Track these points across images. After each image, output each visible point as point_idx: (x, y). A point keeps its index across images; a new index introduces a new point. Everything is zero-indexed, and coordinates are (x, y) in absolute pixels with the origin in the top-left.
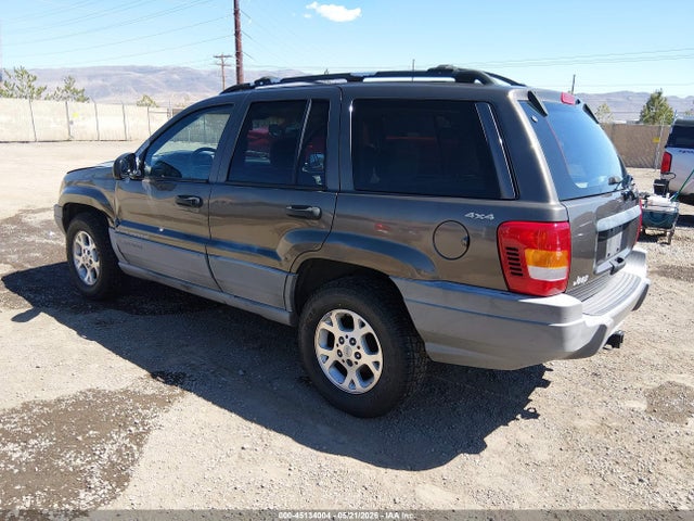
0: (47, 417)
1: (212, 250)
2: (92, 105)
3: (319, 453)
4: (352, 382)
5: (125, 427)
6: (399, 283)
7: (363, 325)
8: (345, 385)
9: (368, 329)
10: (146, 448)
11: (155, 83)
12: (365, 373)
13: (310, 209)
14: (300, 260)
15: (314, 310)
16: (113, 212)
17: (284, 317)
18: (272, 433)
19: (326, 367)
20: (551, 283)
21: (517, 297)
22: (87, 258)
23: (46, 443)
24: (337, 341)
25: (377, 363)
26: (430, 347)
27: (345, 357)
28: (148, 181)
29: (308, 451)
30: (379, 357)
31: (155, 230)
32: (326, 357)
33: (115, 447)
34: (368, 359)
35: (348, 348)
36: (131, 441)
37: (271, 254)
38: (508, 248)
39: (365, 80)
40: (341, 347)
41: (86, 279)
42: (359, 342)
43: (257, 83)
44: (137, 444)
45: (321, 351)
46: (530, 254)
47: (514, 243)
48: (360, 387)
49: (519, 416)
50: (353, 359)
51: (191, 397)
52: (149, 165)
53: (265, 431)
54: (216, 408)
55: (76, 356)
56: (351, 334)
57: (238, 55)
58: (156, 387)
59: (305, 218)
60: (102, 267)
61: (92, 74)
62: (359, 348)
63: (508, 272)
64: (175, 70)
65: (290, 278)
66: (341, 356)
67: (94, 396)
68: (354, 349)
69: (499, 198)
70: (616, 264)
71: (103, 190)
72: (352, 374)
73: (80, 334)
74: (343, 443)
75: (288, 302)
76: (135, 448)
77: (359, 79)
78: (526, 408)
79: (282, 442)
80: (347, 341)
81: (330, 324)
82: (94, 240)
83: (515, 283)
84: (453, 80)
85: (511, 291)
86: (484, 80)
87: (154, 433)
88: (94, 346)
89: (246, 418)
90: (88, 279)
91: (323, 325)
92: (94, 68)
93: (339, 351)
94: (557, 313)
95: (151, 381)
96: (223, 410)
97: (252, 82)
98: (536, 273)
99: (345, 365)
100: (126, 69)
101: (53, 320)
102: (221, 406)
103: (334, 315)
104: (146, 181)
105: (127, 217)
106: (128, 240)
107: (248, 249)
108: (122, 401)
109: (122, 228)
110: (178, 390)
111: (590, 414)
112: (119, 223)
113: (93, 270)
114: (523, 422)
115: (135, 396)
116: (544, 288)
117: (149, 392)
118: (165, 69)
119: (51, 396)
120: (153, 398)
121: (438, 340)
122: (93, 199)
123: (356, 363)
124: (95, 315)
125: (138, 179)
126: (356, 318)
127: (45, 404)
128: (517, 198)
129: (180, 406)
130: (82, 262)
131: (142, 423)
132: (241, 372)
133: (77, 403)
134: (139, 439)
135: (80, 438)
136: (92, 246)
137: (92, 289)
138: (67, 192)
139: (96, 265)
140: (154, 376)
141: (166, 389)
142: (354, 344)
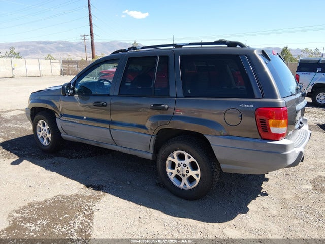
0: (42, 209)
1: (112, 126)
2: (23, 60)
3: (175, 218)
4: (185, 184)
5: (81, 212)
6: (209, 138)
7: (189, 157)
8: (182, 186)
9: (192, 159)
10: (94, 221)
11: (51, 49)
12: (191, 180)
13: (163, 106)
14: (158, 129)
15: (165, 152)
16: (58, 110)
17: (149, 156)
18: (151, 210)
19: (172, 178)
20: (281, 134)
21: (265, 141)
22: (44, 133)
23: (45, 222)
24: (177, 165)
25: (197, 175)
26: (223, 166)
27: (181, 173)
28: (77, 96)
29: (170, 217)
30: (198, 172)
31: (82, 118)
32: (171, 173)
33: (79, 221)
34: (192, 173)
35: (182, 169)
36: (86, 218)
37: (143, 127)
38: (261, 120)
39: (183, 47)
40: (179, 168)
41: (44, 143)
42: (188, 166)
43: (130, 49)
44: (90, 219)
45: (169, 170)
46: (271, 122)
47: (263, 118)
48: (189, 186)
49: (259, 195)
50: (185, 173)
51: (108, 196)
52: (77, 88)
53: (148, 209)
54: (122, 200)
55: (48, 180)
56: (184, 162)
57: (92, 34)
58: (90, 192)
59: (160, 110)
60: (53, 137)
61: (21, 45)
62: (188, 168)
63: (260, 130)
64: (60, 43)
65: (153, 137)
66: (179, 172)
67: (62, 198)
68: (186, 169)
69: (254, 97)
70: (301, 125)
71: (53, 101)
72: (185, 180)
73: (46, 168)
74: (185, 212)
75: (152, 149)
76: (89, 221)
77: (180, 46)
78: (261, 191)
79: (157, 214)
80: (182, 165)
81: (174, 158)
82: (49, 124)
83: (264, 135)
84: (227, 46)
85: (262, 139)
86: (242, 46)
87: (96, 214)
88: (54, 174)
89: (137, 203)
90: (45, 143)
91: (170, 159)
92: (21, 43)
93: (178, 170)
94: (284, 147)
95: (87, 189)
96: (125, 201)
97: (127, 49)
98: (274, 130)
99: (181, 176)
100: (37, 42)
101: (31, 163)
102: (124, 199)
103: (175, 154)
104: (76, 96)
105: (66, 113)
106: (67, 123)
107: (131, 125)
108: (76, 200)
109: (63, 118)
110: (101, 193)
111: (290, 192)
112: (62, 116)
113: (48, 139)
114: (262, 198)
115: (82, 196)
116: (277, 137)
117: (88, 194)
118: (55, 42)
119: (42, 199)
120: (90, 197)
121: (227, 162)
122: (48, 105)
123: (187, 175)
124: (51, 160)
125: (72, 95)
126: (186, 154)
127: (40, 204)
128: (263, 97)
129: (104, 200)
130: (41, 135)
131: (89, 209)
132: (129, 183)
133: (55, 202)
134: (90, 216)
135: (61, 218)
136: (47, 127)
137: (47, 148)
138: (32, 102)
139: (49, 136)
140: (88, 186)
141: (95, 193)
142: (185, 167)
